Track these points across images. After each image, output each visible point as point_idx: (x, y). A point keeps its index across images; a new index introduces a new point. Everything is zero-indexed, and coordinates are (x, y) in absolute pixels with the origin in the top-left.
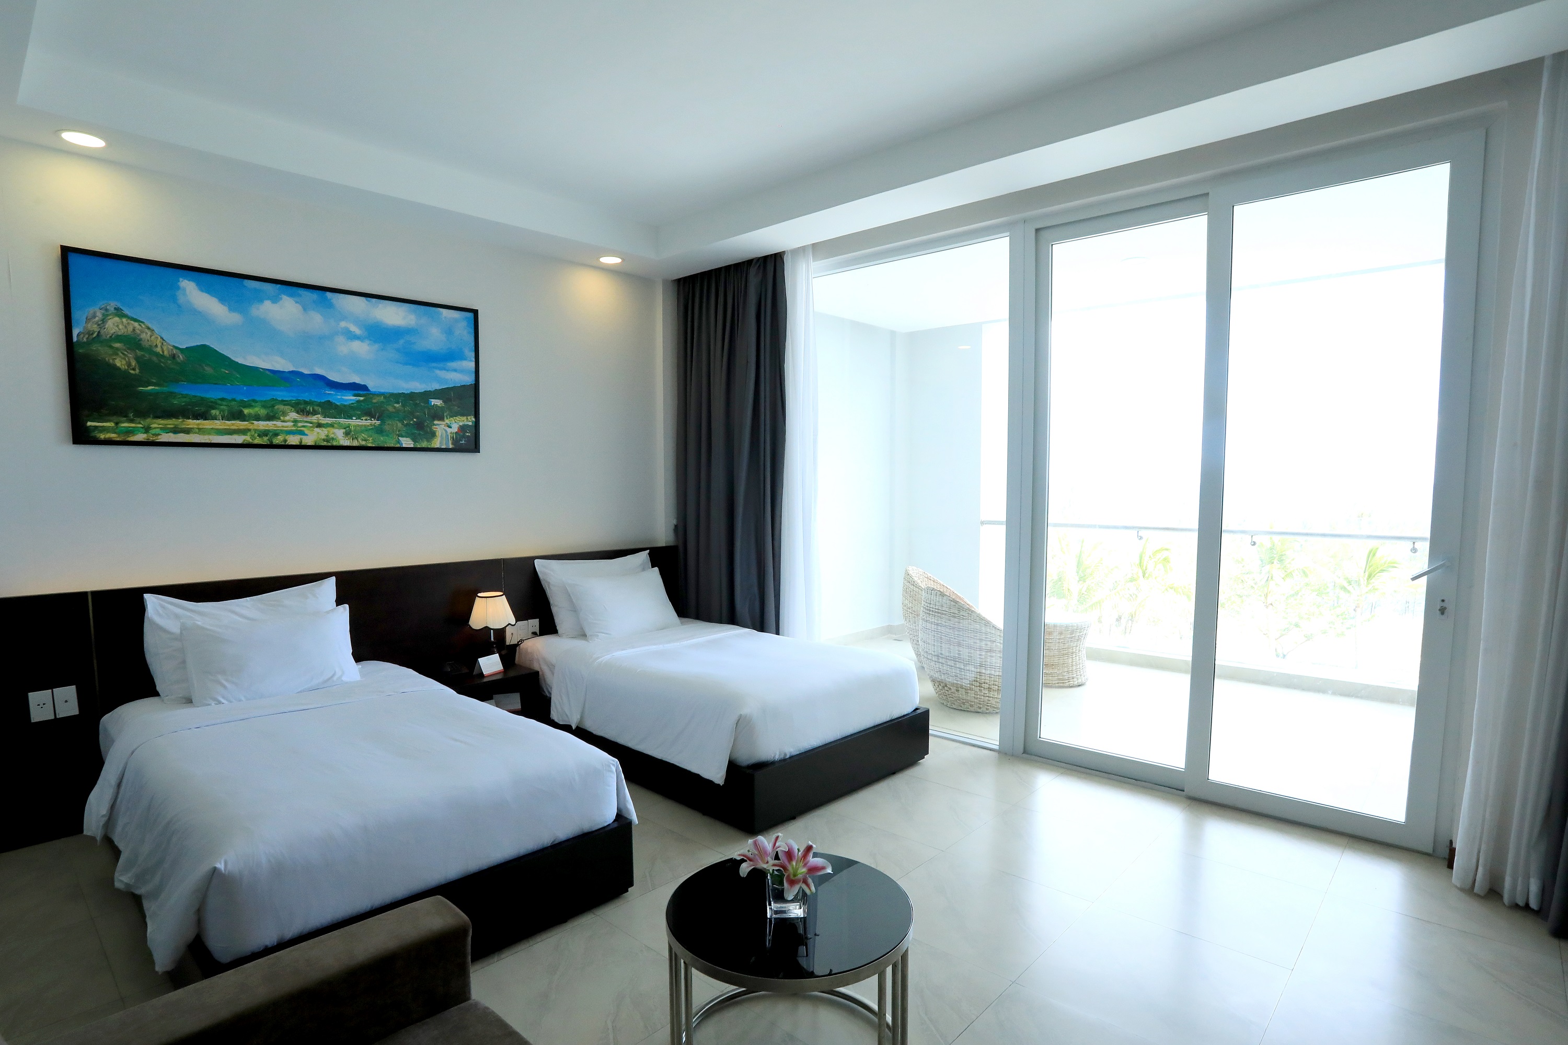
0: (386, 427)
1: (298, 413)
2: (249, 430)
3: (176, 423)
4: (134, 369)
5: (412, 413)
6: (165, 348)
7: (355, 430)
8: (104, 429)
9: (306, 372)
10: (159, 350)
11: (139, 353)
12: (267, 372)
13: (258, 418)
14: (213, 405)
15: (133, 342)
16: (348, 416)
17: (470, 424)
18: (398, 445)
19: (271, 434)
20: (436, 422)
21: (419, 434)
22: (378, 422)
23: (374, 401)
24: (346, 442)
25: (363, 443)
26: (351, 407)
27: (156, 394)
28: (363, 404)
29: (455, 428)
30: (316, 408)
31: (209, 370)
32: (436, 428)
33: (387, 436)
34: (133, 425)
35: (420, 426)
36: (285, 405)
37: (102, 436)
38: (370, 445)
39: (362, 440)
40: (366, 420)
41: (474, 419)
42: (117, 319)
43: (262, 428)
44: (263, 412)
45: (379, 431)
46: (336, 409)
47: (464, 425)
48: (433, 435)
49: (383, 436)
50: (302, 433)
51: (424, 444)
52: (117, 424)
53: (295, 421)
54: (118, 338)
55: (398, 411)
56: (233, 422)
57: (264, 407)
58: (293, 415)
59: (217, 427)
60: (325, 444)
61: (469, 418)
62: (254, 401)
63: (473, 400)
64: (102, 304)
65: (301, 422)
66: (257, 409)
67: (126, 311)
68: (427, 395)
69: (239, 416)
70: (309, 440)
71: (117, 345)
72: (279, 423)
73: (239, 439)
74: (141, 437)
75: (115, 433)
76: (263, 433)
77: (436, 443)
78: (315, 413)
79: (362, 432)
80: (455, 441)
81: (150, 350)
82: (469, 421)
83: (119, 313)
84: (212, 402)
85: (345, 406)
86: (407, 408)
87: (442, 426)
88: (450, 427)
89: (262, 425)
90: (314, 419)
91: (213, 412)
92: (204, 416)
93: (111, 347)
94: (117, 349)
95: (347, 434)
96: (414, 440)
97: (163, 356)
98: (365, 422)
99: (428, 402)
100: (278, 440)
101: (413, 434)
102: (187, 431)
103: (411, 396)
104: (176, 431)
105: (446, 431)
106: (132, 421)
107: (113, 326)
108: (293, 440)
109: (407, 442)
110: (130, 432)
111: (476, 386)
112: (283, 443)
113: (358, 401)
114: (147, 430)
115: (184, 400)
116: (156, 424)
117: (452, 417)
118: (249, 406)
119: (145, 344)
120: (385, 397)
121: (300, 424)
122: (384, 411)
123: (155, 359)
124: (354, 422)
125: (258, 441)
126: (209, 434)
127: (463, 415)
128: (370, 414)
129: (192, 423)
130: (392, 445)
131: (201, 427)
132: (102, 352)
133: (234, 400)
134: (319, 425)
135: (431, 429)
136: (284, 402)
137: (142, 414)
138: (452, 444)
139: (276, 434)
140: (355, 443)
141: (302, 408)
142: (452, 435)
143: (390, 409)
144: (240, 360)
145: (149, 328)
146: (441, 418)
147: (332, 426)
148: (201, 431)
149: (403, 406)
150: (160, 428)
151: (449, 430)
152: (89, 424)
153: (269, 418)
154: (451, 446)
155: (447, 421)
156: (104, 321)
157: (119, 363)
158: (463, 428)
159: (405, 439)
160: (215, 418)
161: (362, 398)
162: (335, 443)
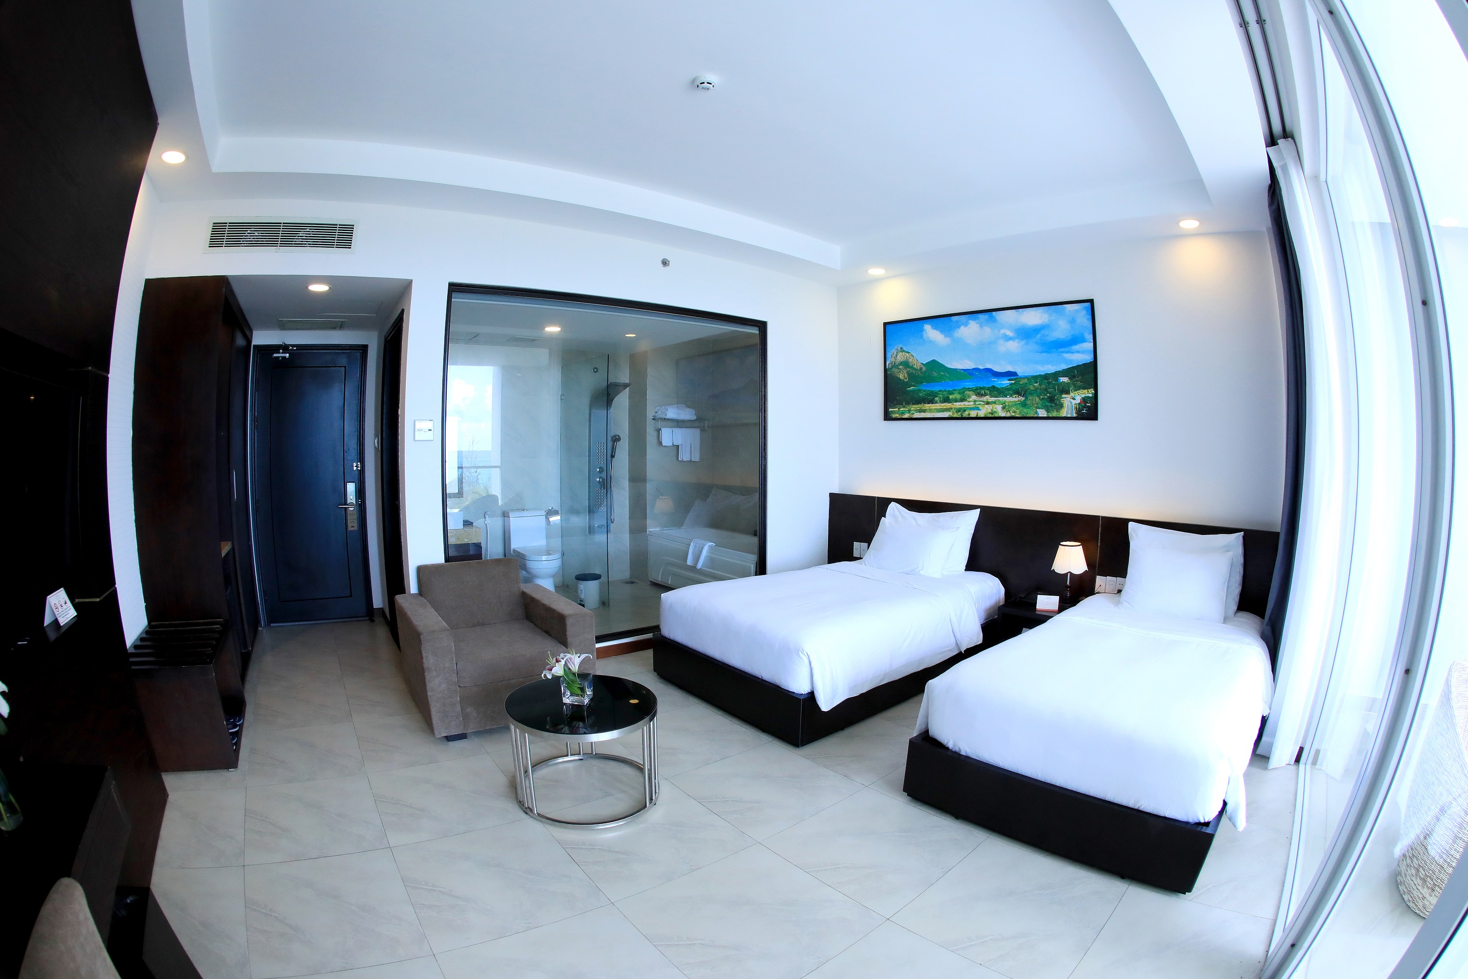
0: (1028, 402)
1: (976, 395)
2: (952, 408)
3: (920, 407)
4: (906, 379)
5: (1046, 390)
6: (918, 365)
7: (1008, 405)
8: (894, 412)
9: (981, 367)
10: (915, 366)
11: (908, 370)
12: (962, 371)
13: (956, 401)
14: (935, 394)
15: (906, 364)
16: (1004, 395)
17: (1091, 395)
18: (1036, 416)
19: (962, 410)
20: (1063, 396)
21: (1051, 406)
22: (1023, 399)
23: (1021, 383)
24: (1003, 414)
25: (1013, 414)
26: (1007, 389)
27: (913, 391)
28: (1014, 386)
29: (1078, 400)
30: (986, 391)
31: (935, 374)
32: (1064, 401)
33: (1029, 408)
34: (904, 409)
35: (1052, 399)
36: (970, 391)
37: (894, 416)
38: (1017, 416)
39: (1013, 412)
40: (1016, 397)
41: (1093, 391)
42: (901, 353)
43: (958, 407)
44: (958, 396)
45: (1024, 405)
46: (998, 391)
47: (1086, 397)
48: (1061, 406)
49: (1026, 408)
50: (978, 409)
51: (1055, 414)
52: (899, 409)
53: (975, 401)
54: (901, 363)
55: (1036, 389)
56: (945, 404)
57: (959, 393)
58: (974, 397)
59: (938, 408)
60: (990, 416)
61: (1089, 390)
62: (955, 390)
63: (1092, 376)
64: (896, 347)
65: (978, 401)
66: (956, 395)
67: (905, 349)
68: (1057, 375)
69: (946, 400)
70: (981, 414)
71: (901, 367)
72: (966, 403)
73: (946, 414)
74: (906, 416)
75: (898, 414)
76: (958, 410)
77: (1064, 413)
78: (985, 395)
79: (1013, 406)
80: (1079, 411)
81: (912, 367)
82: (1089, 393)
83: (902, 350)
84: (936, 393)
85: (1003, 388)
86: (1043, 386)
87: (1068, 399)
88: (1074, 399)
89: (958, 405)
90: (985, 399)
91: (936, 399)
92: (932, 402)
93: (899, 368)
94: (901, 369)
95: (1003, 408)
96: (1048, 411)
97: (917, 369)
98: (1015, 399)
99: (1057, 380)
100: (965, 414)
101: (1046, 406)
102: (924, 411)
103: (1047, 377)
104: (921, 411)
105: (1071, 403)
106: (904, 407)
107: (901, 357)
108: (973, 414)
109: (1042, 413)
110: (903, 413)
111: (1094, 364)
112: (968, 416)
113: (1011, 384)
114: (909, 411)
115: (924, 393)
116: (913, 407)
117: (1075, 390)
118: (952, 394)
119: (911, 364)
120: (1028, 380)
121: (977, 403)
122: (1027, 390)
123: (914, 372)
124: (1008, 399)
125: (956, 415)
126: (934, 412)
127: (1084, 388)
128: (1018, 393)
129: (927, 406)
130: (1032, 415)
131: (931, 408)
132: (895, 370)
133: (945, 391)
134: (988, 403)
135: (1060, 401)
136: (969, 389)
137: (908, 403)
138: (1076, 413)
139: (965, 411)
140: (1008, 415)
141: (979, 392)
142: (1076, 406)
143: (1032, 388)
144: (949, 366)
145: (912, 355)
146: (1068, 393)
147: (995, 403)
148: (931, 410)
149: (1040, 385)
150: (914, 410)
151: (1074, 402)
152: (890, 410)
153: (962, 400)
154: (1075, 415)
155: (1072, 394)
156: (896, 356)
157: (901, 377)
158: (1084, 400)
159: (1040, 410)
160: (936, 403)
161: (1013, 382)
162: (996, 415)
